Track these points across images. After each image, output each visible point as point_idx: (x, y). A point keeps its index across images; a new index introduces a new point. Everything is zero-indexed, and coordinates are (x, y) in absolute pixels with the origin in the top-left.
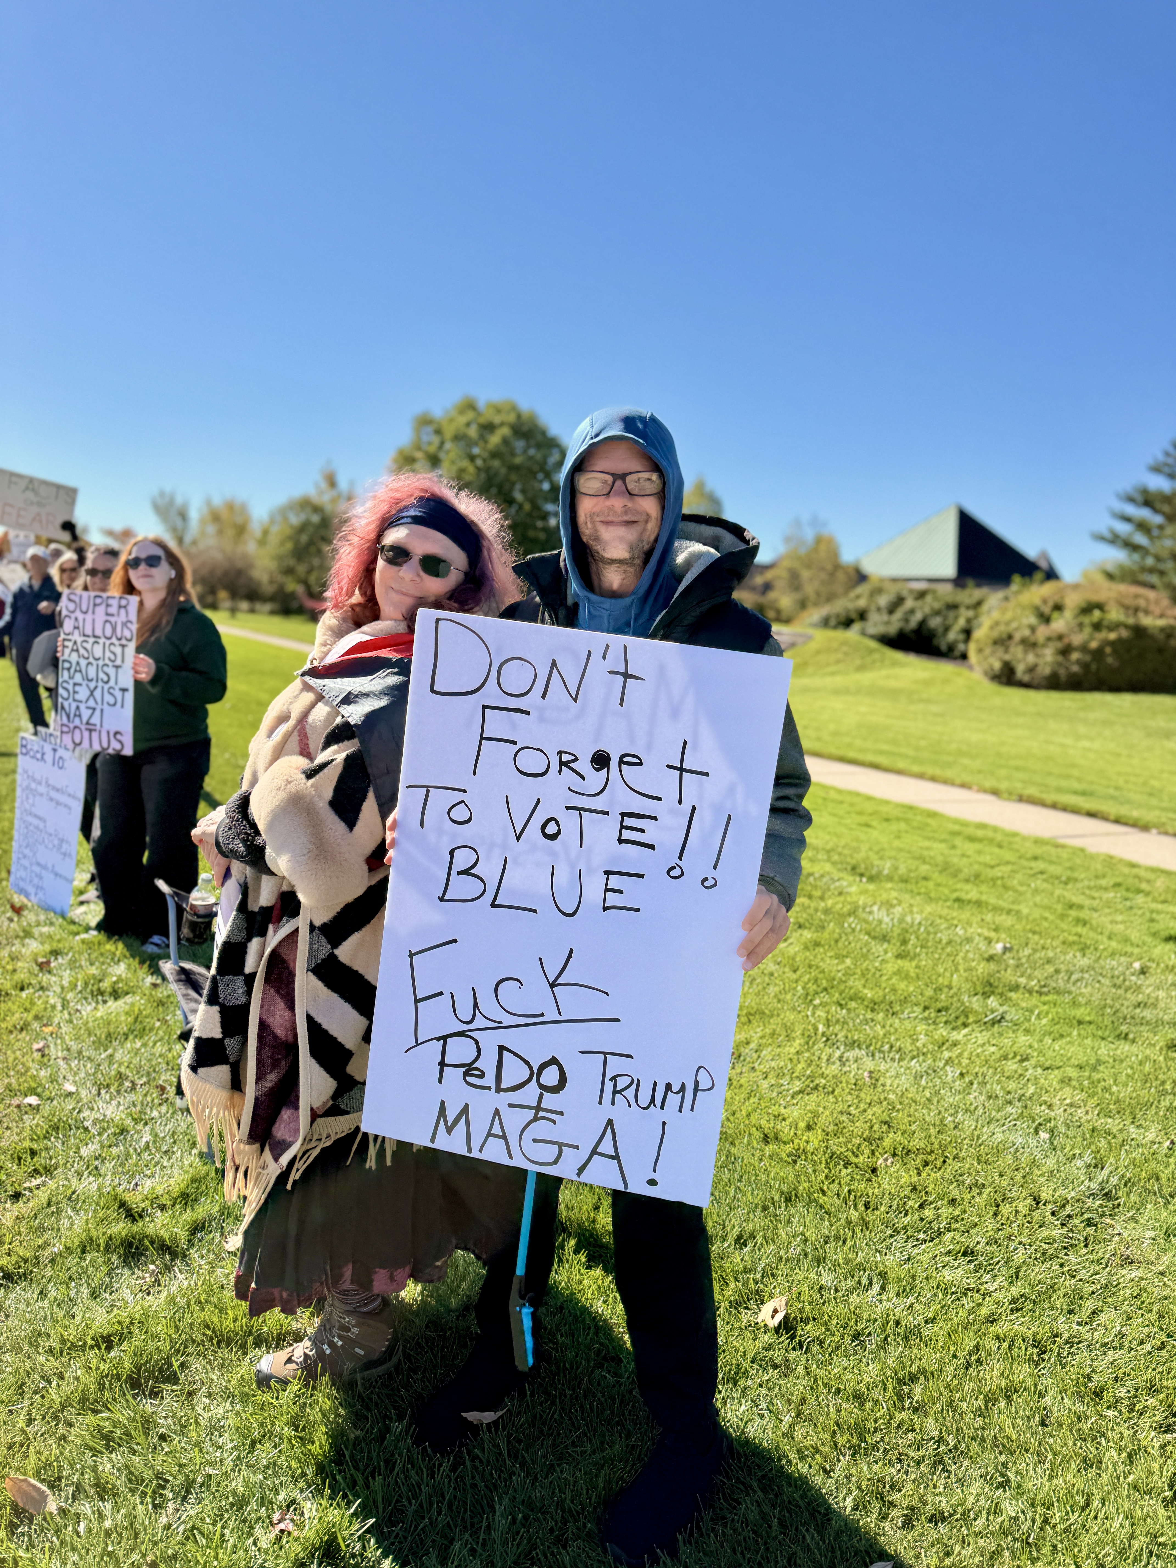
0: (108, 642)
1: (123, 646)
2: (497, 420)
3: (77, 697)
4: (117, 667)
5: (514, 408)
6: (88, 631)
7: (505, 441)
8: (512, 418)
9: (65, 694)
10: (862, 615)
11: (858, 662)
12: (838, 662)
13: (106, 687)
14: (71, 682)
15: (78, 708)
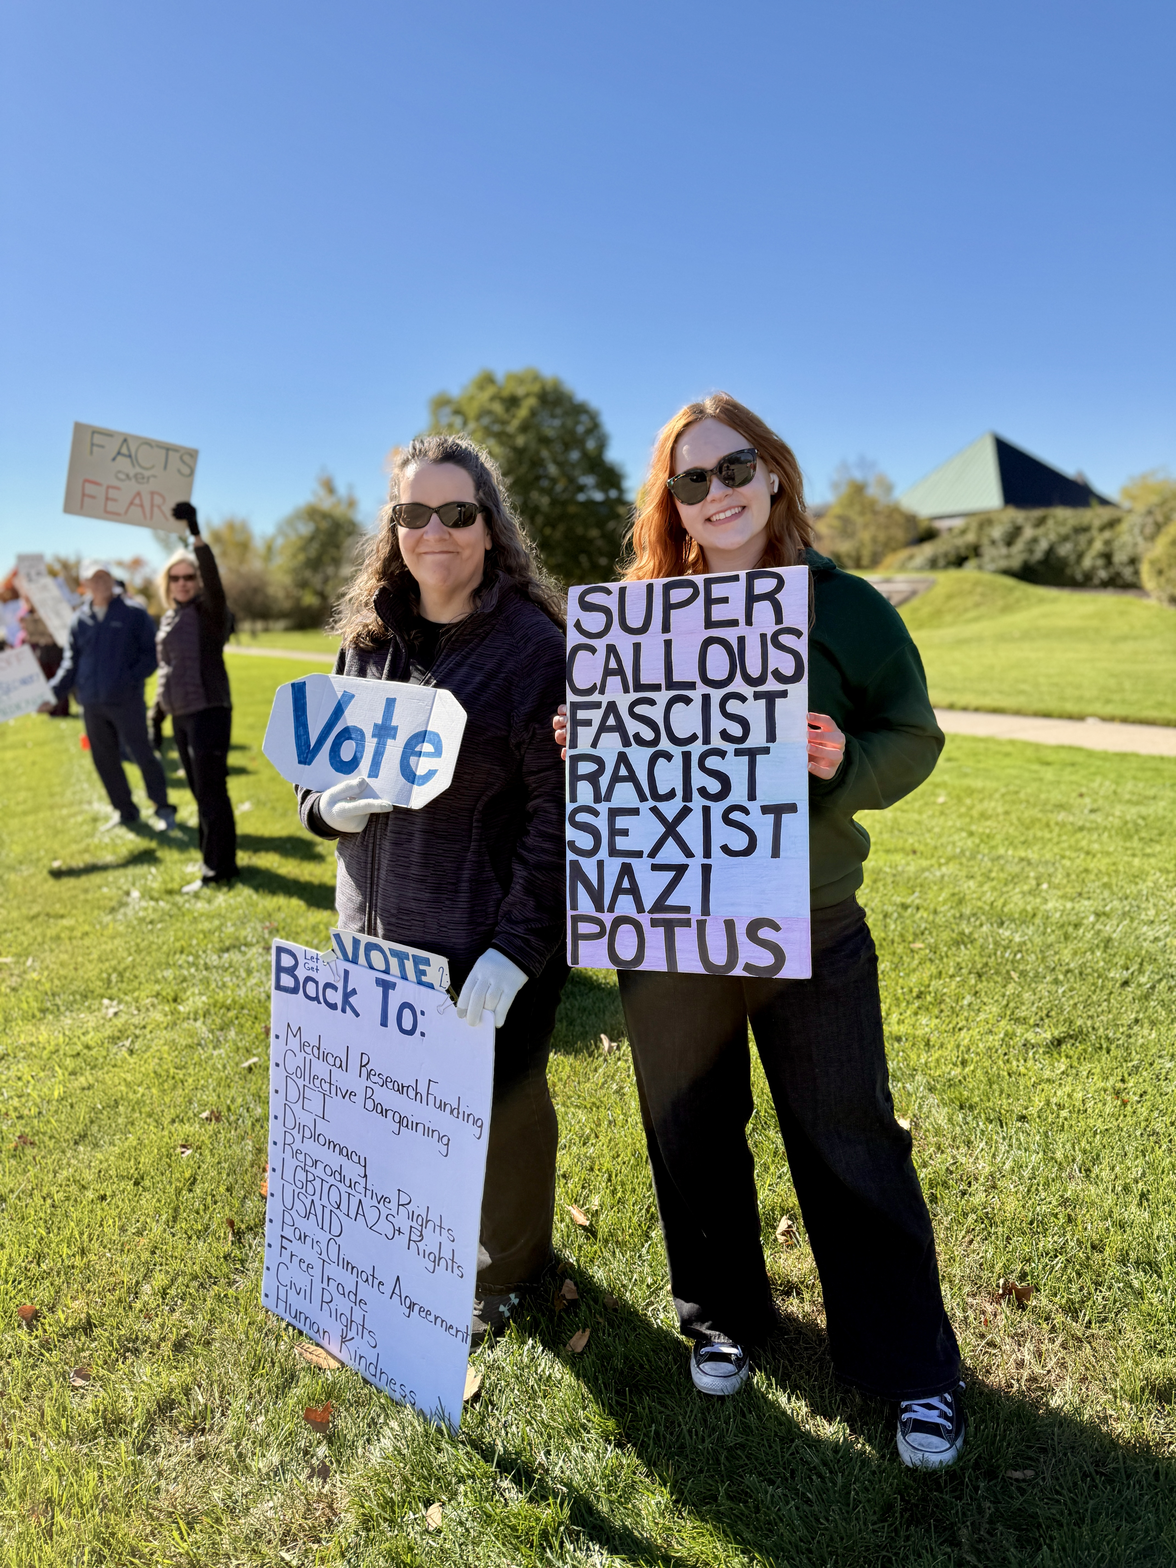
0: (716, 695)
1: (770, 698)
2: (520, 391)
3: (622, 843)
4: (752, 754)
5: (536, 378)
6: (652, 672)
7: (533, 413)
8: (536, 388)
9: (585, 841)
10: (976, 551)
11: (1000, 603)
12: (977, 605)
13: (717, 809)
14: (603, 808)
15: (627, 870)
